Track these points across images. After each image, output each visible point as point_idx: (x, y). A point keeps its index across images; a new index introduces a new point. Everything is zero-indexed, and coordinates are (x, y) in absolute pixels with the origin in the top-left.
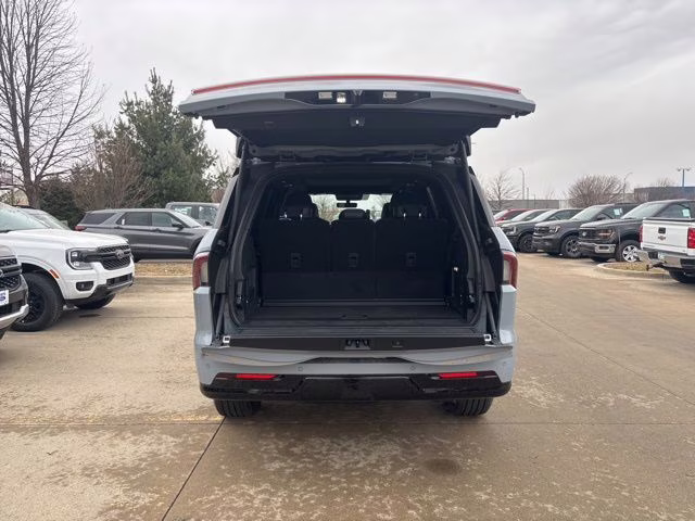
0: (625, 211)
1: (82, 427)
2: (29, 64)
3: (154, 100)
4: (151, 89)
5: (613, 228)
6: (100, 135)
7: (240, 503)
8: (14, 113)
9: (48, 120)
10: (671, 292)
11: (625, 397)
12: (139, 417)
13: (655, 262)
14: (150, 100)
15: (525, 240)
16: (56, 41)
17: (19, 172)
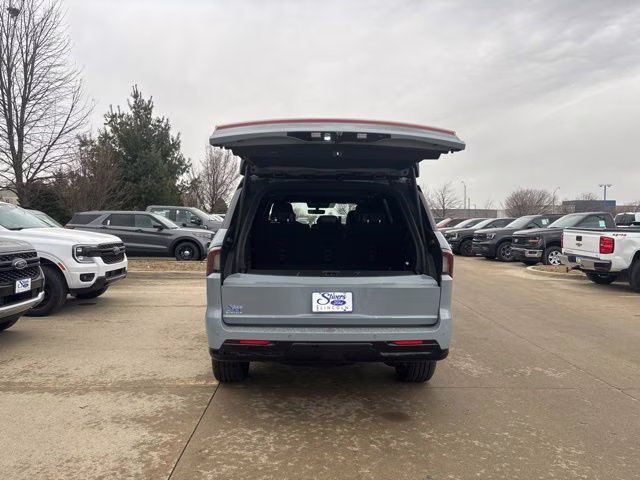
0: (551, 221)
1: (103, 389)
2: (26, 79)
3: (137, 113)
4: (132, 103)
5: (539, 236)
6: (84, 143)
7: (242, 440)
8: (10, 123)
9: (41, 130)
10: (587, 290)
11: (540, 370)
12: (149, 381)
13: (574, 264)
14: (131, 113)
15: (465, 245)
16: (51, 60)
17: (12, 176)
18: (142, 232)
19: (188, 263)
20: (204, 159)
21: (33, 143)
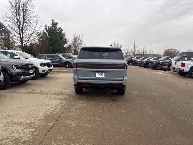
0: (172, 58)
2: (24, 17)
3: (53, 26)
4: (52, 23)
5: (168, 62)
6: (39, 35)
7: (81, 103)
8: (19, 29)
9: (28, 31)
10: (177, 77)
12: (60, 93)
13: (174, 70)
14: (51, 26)
15: (147, 65)
16: (30, 12)
17: (20, 44)
18: (56, 60)
19: (68, 69)
20: (72, 39)
21: (26, 35)
